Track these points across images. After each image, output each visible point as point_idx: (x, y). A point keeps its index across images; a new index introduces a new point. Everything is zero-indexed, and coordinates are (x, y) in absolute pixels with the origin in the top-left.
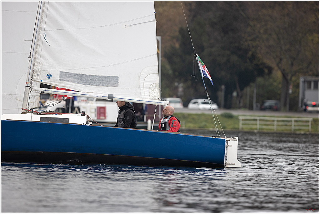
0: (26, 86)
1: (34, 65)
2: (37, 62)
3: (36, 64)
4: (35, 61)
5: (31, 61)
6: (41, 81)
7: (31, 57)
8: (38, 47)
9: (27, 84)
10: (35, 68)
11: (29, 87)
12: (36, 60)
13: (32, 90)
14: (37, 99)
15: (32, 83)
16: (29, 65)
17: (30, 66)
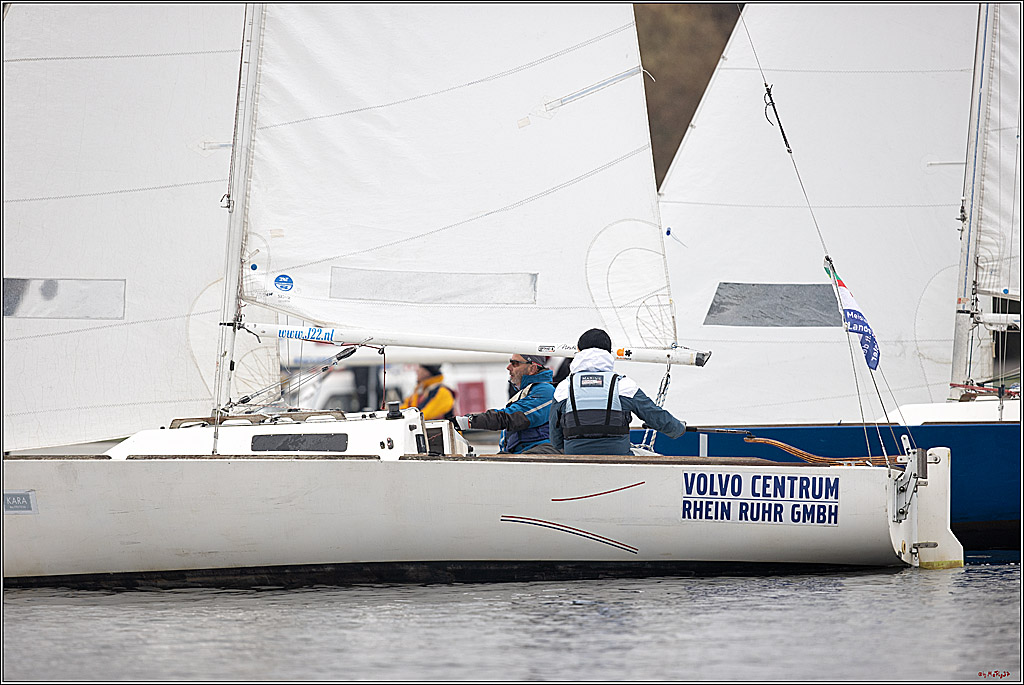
0: (959, 312)
1: (978, 242)
2: (988, 233)
3: (984, 238)
4: (979, 230)
5: (966, 231)
6: (1006, 291)
7: (968, 216)
8: (987, 183)
9: (961, 305)
10: (983, 253)
11: (968, 312)
12: (985, 226)
13: (977, 323)
14: (984, 350)
15: (977, 300)
16: (961, 245)
17: (966, 246)
